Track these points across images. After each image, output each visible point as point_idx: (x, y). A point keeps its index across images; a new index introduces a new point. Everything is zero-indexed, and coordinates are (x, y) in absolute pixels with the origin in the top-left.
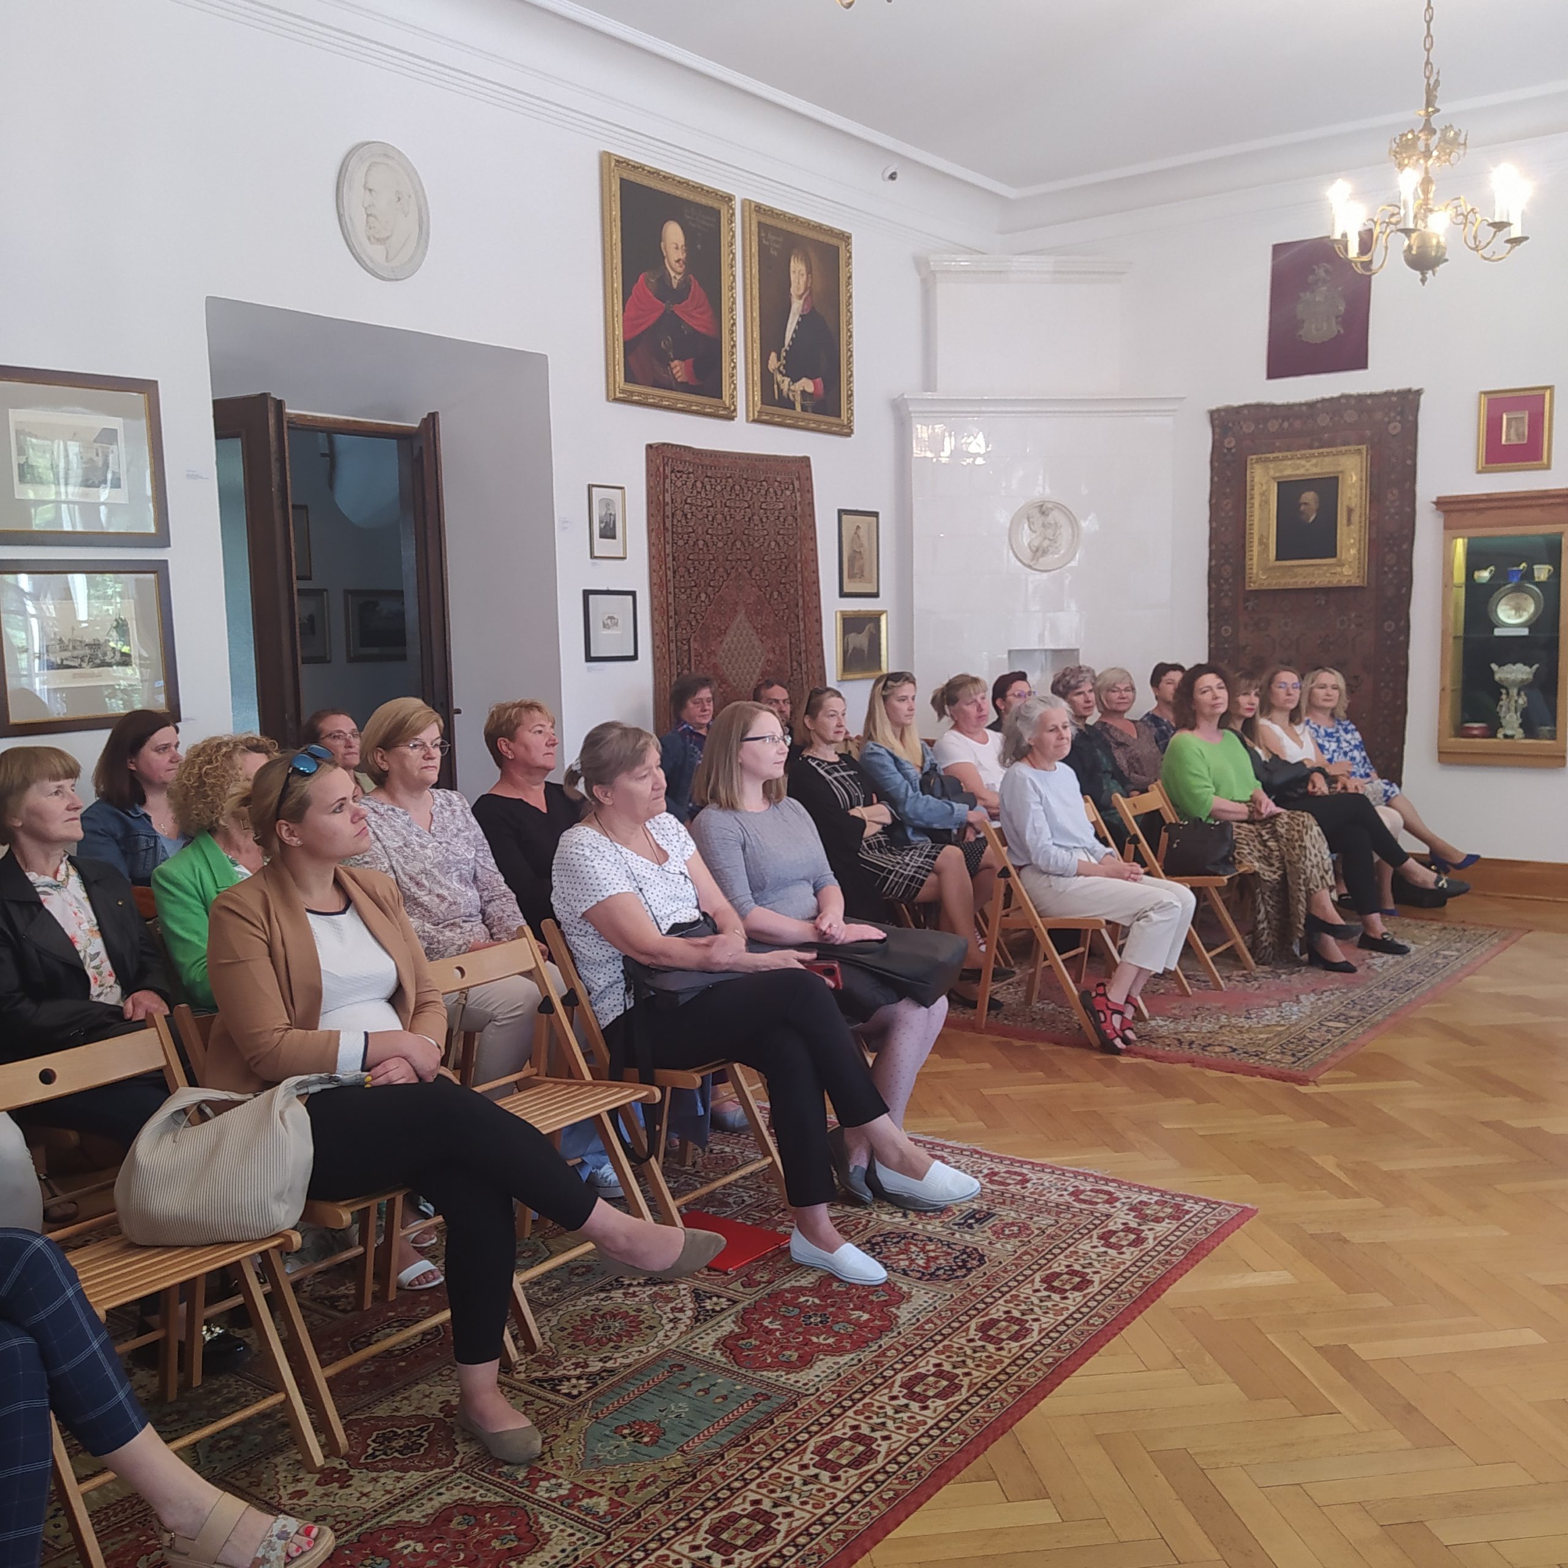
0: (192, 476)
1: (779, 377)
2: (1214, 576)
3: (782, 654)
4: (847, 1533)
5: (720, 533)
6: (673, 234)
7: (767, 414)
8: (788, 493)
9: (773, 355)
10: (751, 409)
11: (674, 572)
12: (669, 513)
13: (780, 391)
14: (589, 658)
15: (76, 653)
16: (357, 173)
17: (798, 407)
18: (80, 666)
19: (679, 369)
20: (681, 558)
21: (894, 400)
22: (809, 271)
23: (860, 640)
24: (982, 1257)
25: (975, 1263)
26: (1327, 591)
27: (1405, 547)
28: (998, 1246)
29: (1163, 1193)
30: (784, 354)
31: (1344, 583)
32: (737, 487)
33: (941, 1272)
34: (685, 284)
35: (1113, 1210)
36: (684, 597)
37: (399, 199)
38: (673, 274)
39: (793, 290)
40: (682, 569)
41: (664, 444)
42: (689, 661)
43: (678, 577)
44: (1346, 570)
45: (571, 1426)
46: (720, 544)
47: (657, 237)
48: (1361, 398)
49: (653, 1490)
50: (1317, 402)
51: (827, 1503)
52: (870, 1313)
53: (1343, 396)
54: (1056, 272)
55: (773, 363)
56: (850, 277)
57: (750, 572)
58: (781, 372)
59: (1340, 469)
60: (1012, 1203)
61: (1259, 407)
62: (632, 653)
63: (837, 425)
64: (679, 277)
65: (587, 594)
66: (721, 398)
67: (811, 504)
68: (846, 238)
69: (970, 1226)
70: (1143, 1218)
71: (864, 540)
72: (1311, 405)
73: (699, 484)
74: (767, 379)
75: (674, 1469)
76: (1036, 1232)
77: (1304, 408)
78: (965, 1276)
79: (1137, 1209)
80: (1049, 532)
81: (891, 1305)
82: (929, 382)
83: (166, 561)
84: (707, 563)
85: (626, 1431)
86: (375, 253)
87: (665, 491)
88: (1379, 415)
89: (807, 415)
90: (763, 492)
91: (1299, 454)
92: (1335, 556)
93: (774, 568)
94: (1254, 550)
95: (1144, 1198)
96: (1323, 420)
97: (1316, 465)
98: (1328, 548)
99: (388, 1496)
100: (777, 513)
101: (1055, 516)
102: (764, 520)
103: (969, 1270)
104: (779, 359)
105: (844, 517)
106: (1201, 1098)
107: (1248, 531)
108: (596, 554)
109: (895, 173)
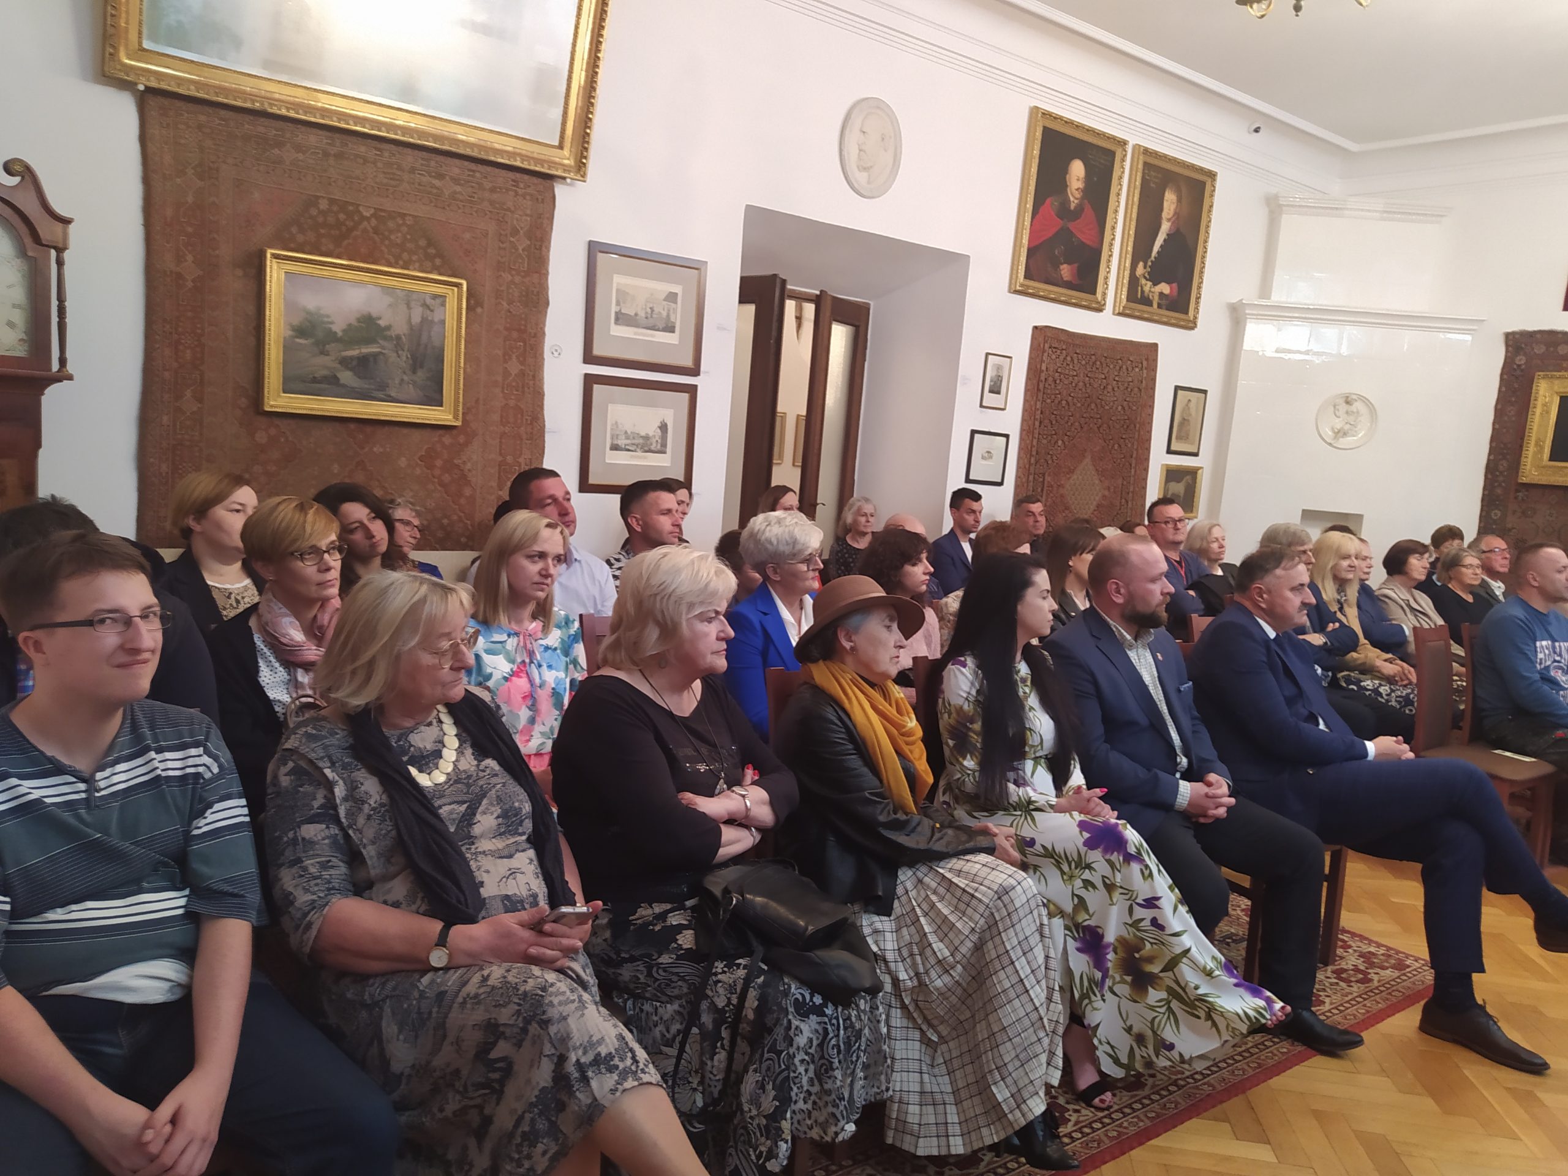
0: (720, 328)
1: (1143, 281)
2: (1491, 469)
3: (1115, 492)
4: (1119, 1133)
5: (1080, 396)
6: (1077, 169)
7: (1130, 309)
9: (1141, 264)
10: (1118, 304)
11: (1040, 422)
12: (1043, 378)
13: (1143, 292)
15: (634, 442)
17: (1155, 305)
18: (635, 451)
19: (1066, 271)
20: (1047, 412)
21: (1233, 304)
22: (1179, 200)
29: (1389, 949)
30: (1150, 263)
32: (1098, 363)
34: (1080, 209)
36: (1045, 441)
37: (883, 139)
38: (1072, 199)
40: (1047, 421)
41: (1047, 327)
43: (1042, 426)
46: (1079, 405)
47: (1065, 170)
56: (1211, 206)
57: (1099, 428)
58: (1145, 278)
61: (1551, 332)
62: (999, 480)
64: (1076, 201)
65: (973, 433)
66: (1094, 293)
67: (1154, 380)
68: (1212, 175)
70: (1370, 964)
71: (1193, 411)
73: (1069, 358)
74: (1134, 281)
82: (1265, 291)
83: (696, 386)
84: (1066, 418)
86: (861, 178)
87: (1042, 361)
90: (1118, 368)
93: (1118, 426)
94: (1530, 452)
100: (1126, 385)
102: (1116, 389)
104: (1145, 267)
107: (1527, 434)
108: (984, 404)
109: (1259, 128)
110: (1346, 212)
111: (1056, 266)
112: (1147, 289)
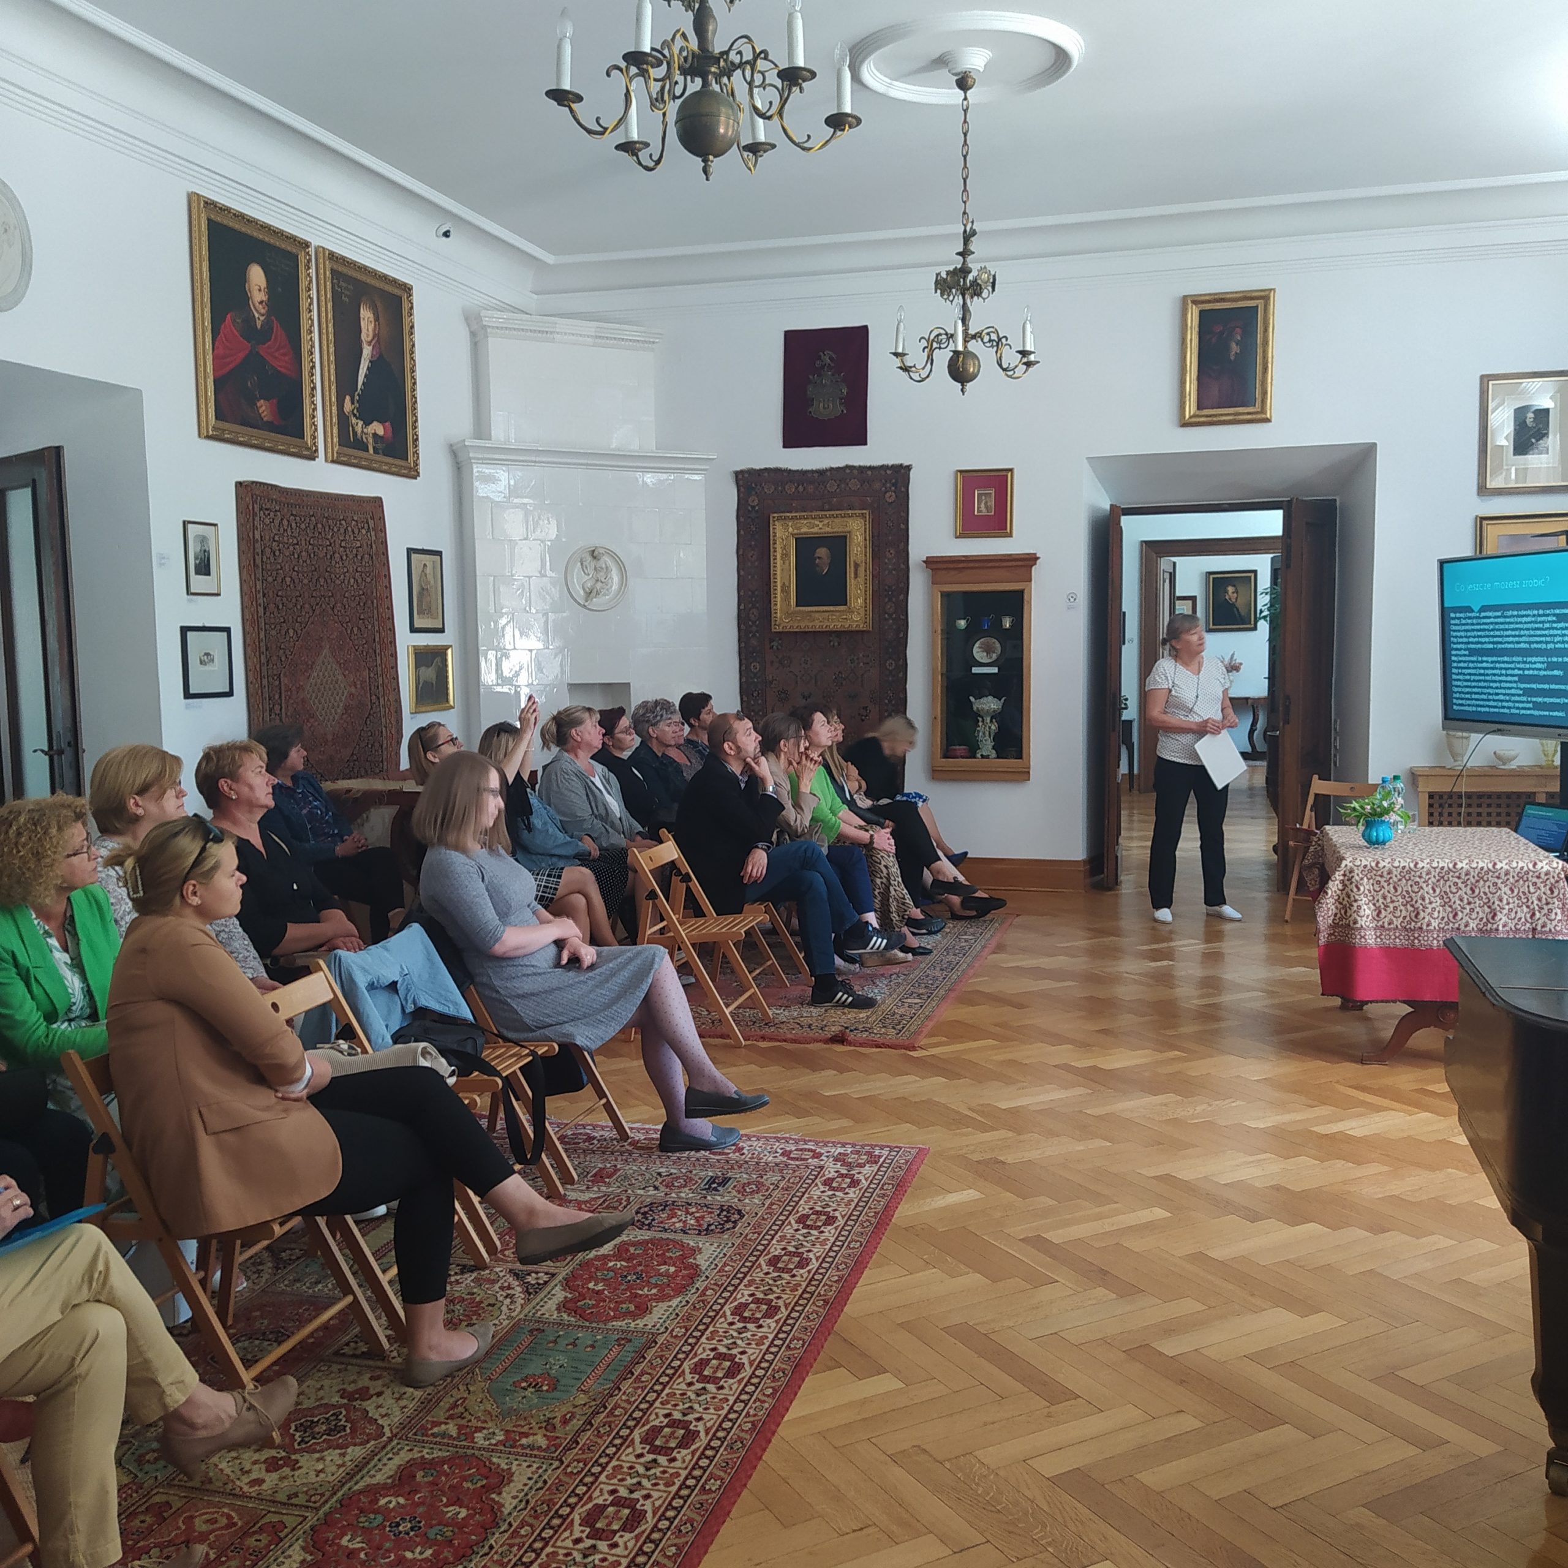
1: (354, 420)
2: (742, 619)
3: (362, 688)
4: (753, 1423)
5: (305, 569)
6: (256, 276)
7: (346, 455)
8: (364, 532)
9: (348, 398)
10: (330, 449)
11: (265, 609)
12: (258, 550)
13: (355, 433)
14: (188, 695)
17: (371, 451)
19: (264, 408)
20: (271, 594)
21: (451, 445)
22: (377, 319)
23: (429, 673)
24: (739, 1212)
25: (737, 1216)
26: (838, 634)
27: (902, 597)
28: (747, 1201)
29: (854, 1145)
31: (854, 628)
32: (320, 526)
33: (713, 1227)
34: (267, 323)
35: (822, 1163)
36: (274, 633)
38: (257, 315)
39: (363, 336)
40: (272, 606)
41: (253, 482)
42: (280, 697)
43: (268, 614)
44: (856, 617)
45: (471, 1389)
46: (306, 581)
47: (243, 278)
48: (862, 469)
49: (576, 1423)
50: (827, 470)
51: (725, 1405)
52: (674, 1265)
53: (847, 467)
54: (596, 337)
55: (348, 406)
56: (412, 327)
57: (333, 609)
58: (355, 415)
59: (847, 529)
60: (740, 1167)
61: (778, 471)
62: (227, 690)
63: (405, 468)
64: (262, 318)
65: (184, 630)
66: (302, 436)
67: (385, 543)
68: (407, 289)
69: (715, 1189)
70: (850, 1166)
71: (430, 577)
72: (821, 473)
73: (285, 522)
74: (343, 421)
75: (585, 1405)
76: (772, 1187)
77: (816, 475)
78: (734, 1227)
79: (840, 1159)
81: (689, 1257)
82: (481, 428)
84: (294, 600)
85: (524, 1384)
87: (254, 528)
88: (877, 485)
89: (377, 457)
90: (342, 531)
91: (814, 514)
92: (846, 604)
93: (353, 605)
94: (778, 597)
95: (840, 1150)
96: (832, 487)
97: (828, 525)
98: (840, 597)
99: (342, 1470)
100: (354, 551)
101: (607, 560)
102: (344, 558)
103: (735, 1222)
104: (353, 403)
105: (414, 556)
106: (841, 1070)
107: (772, 580)
108: (193, 590)
109: (448, 231)
110: (556, 336)
111: (253, 403)
112: (359, 429)
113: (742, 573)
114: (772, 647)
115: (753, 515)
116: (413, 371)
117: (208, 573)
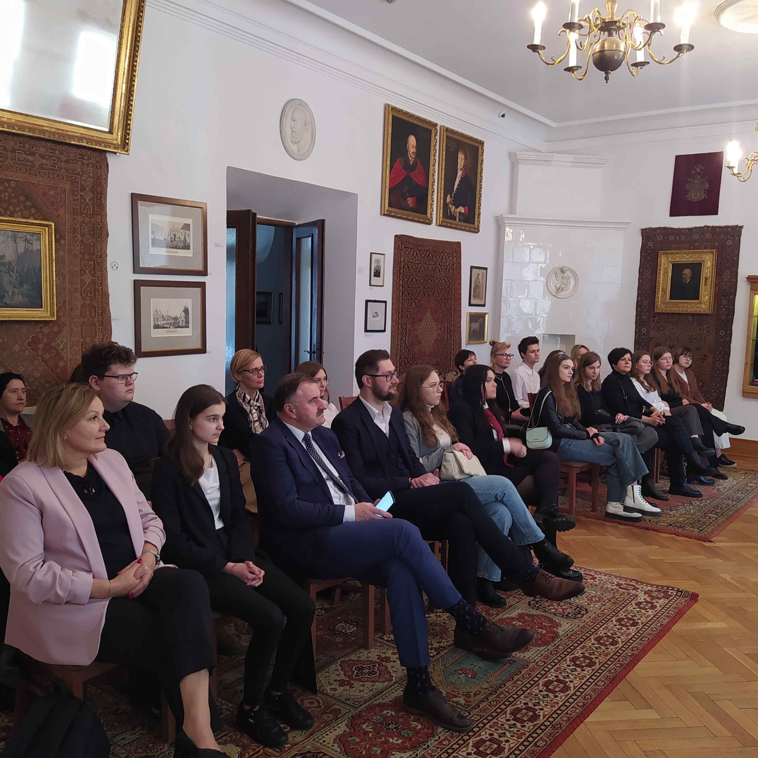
0: (217, 245)
1: (451, 206)
2: (639, 305)
3: (444, 331)
4: (568, 718)
5: (422, 275)
6: (412, 140)
7: (445, 222)
8: (451, 258)
9: (449, 196)
10: (438, 220)
11: (403, 293)
12: (402, 266)
13: (451, 212)
14: (366, 331)
15: (168, 322)
16: (289, 114)
17: (457, 220)
18: (170, 328)
20: (406, 286)
21: (496, 217)
22: (466, 158)
23: (476, 326)
24: (586, 610)
25: (584, 612)
26: (693, 315)
27: (731, 297)
28: (592, 605)
29: (657, 586)
30: (453, 195)
31: (702, 312)
32: (430, 255)
33: (570, 615)
34: (415, 164)
35: (638, 593)
36: (406, 304)
37: (305, 125)
38: (411, 159)
39: (459, 166)
40: (406, 292)
41: (402, 235)
42: (406, 334)
43: (404, 295)
44: (703, 306)
45: (436, 668)
46: (422, 281)
48: (714, 228)
49: (480, 697)
50: (693, 228)
51: (556, 705)
52: (545, 630)
53: (705, 226)
54: (573, 162)
55: (448, 199)
56: (482, 161)
57: (433, 294)
58: (451, 204)
59: (703, 259)
60: (592, 587)
61: (665, 228)
62: (383, 329)
63: (473, 228)
64: (413, 160)
65: (367, 301)
66: (427, 214)
67: (460, 263)
68: (482, 143)
70: (653, 598)
72: (690, 230)
73: (415, 253)
74: (446, 206)
75: (486, 689)
76: (607, 601)
77: (687, 231)
78: (581, 617)
79: (648, 593)
80: (565, 281)
81: (554, 628)
82: (512, 209)
83: (205, 283)
84: (416, 290)
85: (460, 672)
86: (294, 148)
87: (401, 256)
88: (722, 236)
89: (460, 223)
90: (441, 257)
91: (684, 251)
92: (698, 299)
93: (443, 292)
94: (660, 294)
95: (650, 588)
96: (696, 237)
97: (691, 257)
98: (696, 296)
99: (371, 692)
100: (446, 267)
101: (568, 273)
102: (441, 270)
103: (583, 615)
104: (451, 198)
105: (473, 270)
106: (662, 546)
107: (657, 285)
108: (372, 284)
109: (504, 114)
110: (553, 163)
111: (405, 199)
112: (453, 210)
113: (641, 281)
114: (654, 320)
115: (650, 251)
116: (481, 182)
117: (379, 276)
